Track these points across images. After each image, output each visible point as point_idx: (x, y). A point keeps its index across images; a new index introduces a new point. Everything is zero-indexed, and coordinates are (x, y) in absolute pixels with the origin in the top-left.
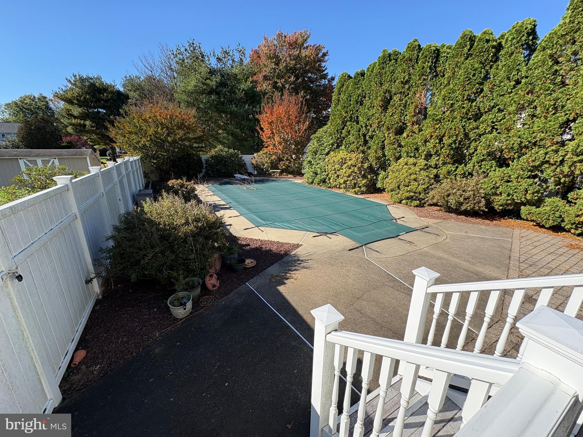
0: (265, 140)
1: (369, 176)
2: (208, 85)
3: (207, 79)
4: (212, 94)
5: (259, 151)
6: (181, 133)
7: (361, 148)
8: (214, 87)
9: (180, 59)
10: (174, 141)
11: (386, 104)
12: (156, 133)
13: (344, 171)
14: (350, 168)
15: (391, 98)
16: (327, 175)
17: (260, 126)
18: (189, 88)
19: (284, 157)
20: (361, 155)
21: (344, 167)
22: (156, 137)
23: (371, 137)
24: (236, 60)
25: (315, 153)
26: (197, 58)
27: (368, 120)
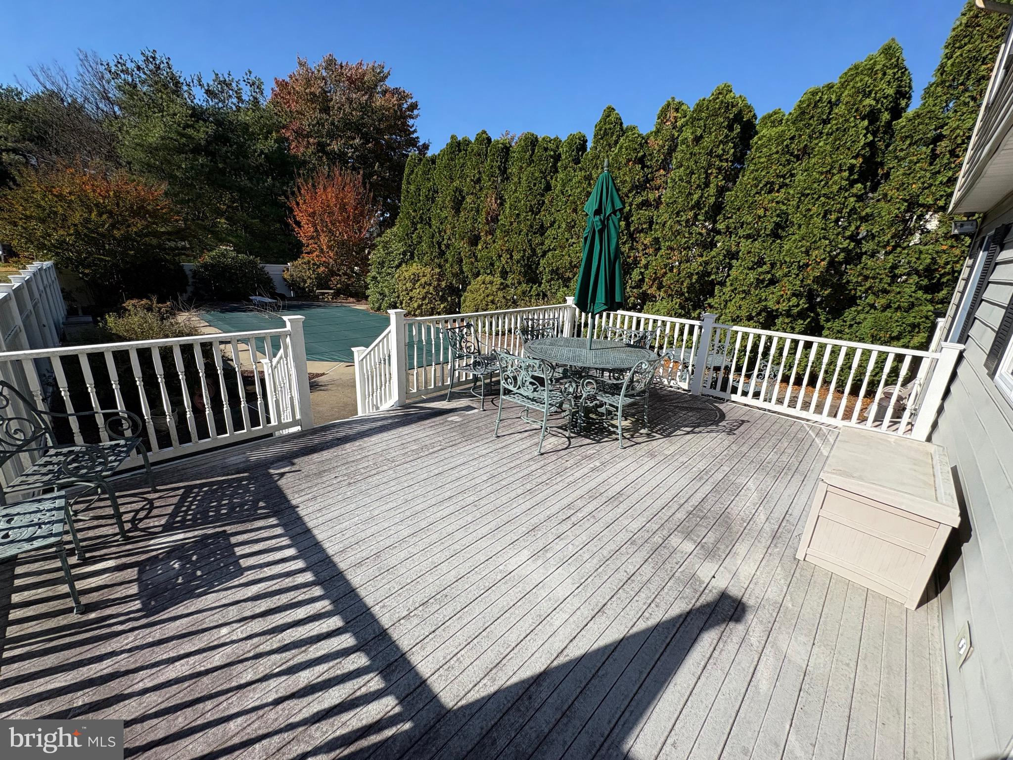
0: (304, 242)
1: (449, 299)
2: (190, 137)
3: (187, 126)
4: (199, 154)
5: (296, 259)
6: (139, 224)
7: (436, 260)
8: (203, 143)
9: (126, 82)
10: (127, 238)
11: (458, 205)
12: (87, 221)
13: (418, 292)
14: (424, 288)
15: (464, 198)
16: (398, 297)
17: (295, 219)
18: (151, 140)
19: (339, 270)
20: (437, 270)
21: (417, 286)
22: (87, 228)
23: (448, 246)
24: (245, 97)
25: (382, 264)
26: (165, 86)
27: (441, 223)
